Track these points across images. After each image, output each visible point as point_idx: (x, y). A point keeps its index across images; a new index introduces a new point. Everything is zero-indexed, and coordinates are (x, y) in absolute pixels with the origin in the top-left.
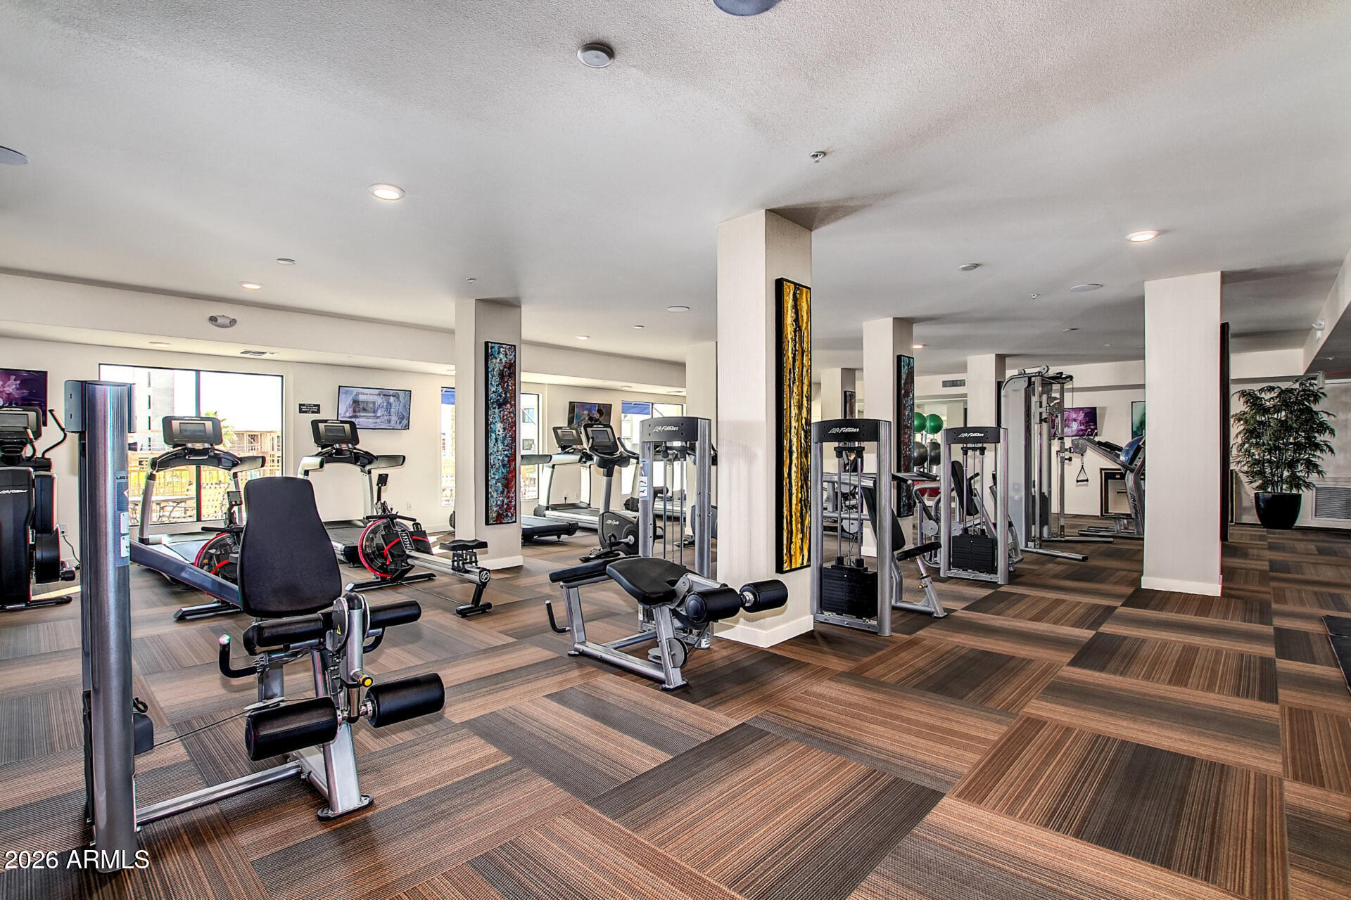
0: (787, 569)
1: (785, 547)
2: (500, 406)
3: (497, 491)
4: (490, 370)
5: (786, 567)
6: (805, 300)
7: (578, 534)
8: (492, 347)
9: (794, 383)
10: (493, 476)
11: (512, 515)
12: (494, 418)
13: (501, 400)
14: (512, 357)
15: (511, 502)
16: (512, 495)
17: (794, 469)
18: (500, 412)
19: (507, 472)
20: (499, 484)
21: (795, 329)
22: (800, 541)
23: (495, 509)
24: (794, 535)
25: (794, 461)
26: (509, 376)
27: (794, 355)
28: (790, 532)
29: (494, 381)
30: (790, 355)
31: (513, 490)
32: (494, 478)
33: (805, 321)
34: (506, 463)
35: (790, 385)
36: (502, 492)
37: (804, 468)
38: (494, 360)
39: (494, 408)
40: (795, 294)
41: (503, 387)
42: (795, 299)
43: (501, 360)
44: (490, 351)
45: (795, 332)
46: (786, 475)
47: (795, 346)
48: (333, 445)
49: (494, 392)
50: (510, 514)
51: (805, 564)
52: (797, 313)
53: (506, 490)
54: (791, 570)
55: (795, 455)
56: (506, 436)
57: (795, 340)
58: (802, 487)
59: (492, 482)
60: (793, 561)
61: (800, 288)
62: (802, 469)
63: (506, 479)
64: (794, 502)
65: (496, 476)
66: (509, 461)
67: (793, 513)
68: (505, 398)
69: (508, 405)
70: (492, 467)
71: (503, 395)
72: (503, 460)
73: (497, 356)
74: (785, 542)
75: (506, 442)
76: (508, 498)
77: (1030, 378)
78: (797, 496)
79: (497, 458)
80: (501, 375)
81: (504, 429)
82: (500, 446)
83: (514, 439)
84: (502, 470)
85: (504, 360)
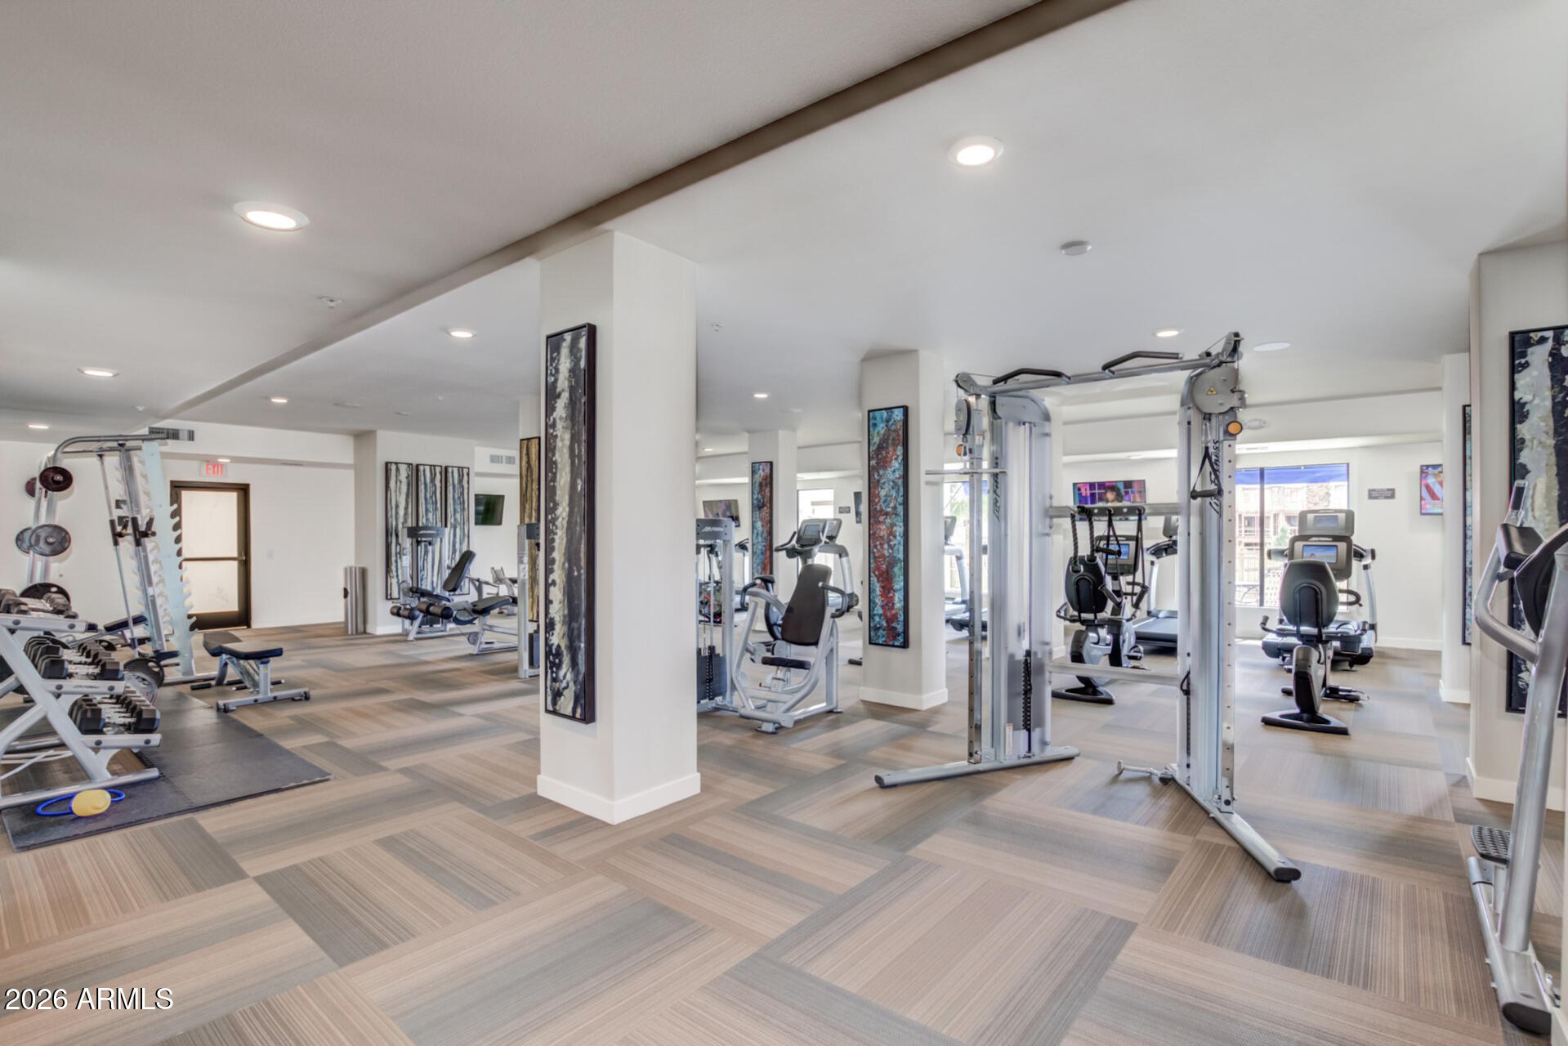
45: (527, 469)
81: (763, 526)
82: (760, 539)
83: (770, 533)
84: (761, 557)
85: (762, 474)
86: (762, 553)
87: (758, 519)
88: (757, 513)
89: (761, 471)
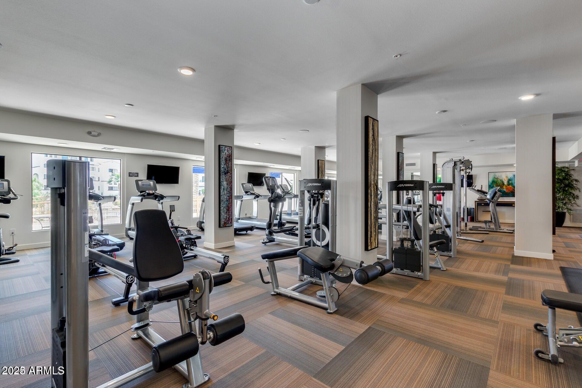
0: (370, 249)
1: (369, 239)
2: (225, 174)
3: (224, 212)
4: (221, 158)
5: (369, 248)
6: (376, 126)
7: (255, 230)
8: (222, 147)
9: (372, 164)
10: (222, 205)
11: (230, 223)
12: (223, 179)
13: (226, 171)
14: (230, 152)
15: (230, 217)
16: (230, 214)
17: (372, 203)
18: (225, 176)
19: (229, 204)
20: (225, 209)
21: (373, 139)
22: (374, 236)
23: (223, 220)
24: (372, 233)
25: (372, 200)
26: (229, 160)
27: (372, 151)
28: (371, 232)
29: (223, 162)
30: (371, 151)
31: (231, 212)
32: (223, 206)
33: (376, 136)
34: (228, 199)
35: (371, 165)
36: (226, 213)
37: (376, 203)
38: (223, 153)
39: (223, 175)
40: (373, 124)
41: (226, 166)
42: (373, 126)
43: (226, 153)
44: (221, 149)
45: (373, 140)
46: (369, 206)
47: (373, 147)
48: (145, 191)
49: (223, 168)
50: (229, 222)
51: (376, 246)
52: (373, 132)
53: (228, 212)
54: (371, 249)
55: (373, 197)
56: (228, 187)
57: (373, 144)
58: (375, 211)
59: (222, 208)
60: (372, 245)
61: (375, 120)
62: (375, 203)
63: (228, 207)
64: (372, 218)
65: (223, 205)
66: (229, 199)
67: (372, 223)
68: (227, 171)
69: (229, 174)
70: (222, 202)
71: (227, 169)
72: (227, 198)
73: (224, 151)
74: (369, 237)
75: (228, 190)
76: (229, 215)
77: (455, 162)
78: (373, 216)
79: (224, 197)
80: (226, 160)
81: (227, 184)
82: (226, 192)
83: (231, 189)
84: (226, 202)
85: (227, 153)
86: (227, 201)
87: (224, 180)
88: (224, 176)
89: (226, 151)
